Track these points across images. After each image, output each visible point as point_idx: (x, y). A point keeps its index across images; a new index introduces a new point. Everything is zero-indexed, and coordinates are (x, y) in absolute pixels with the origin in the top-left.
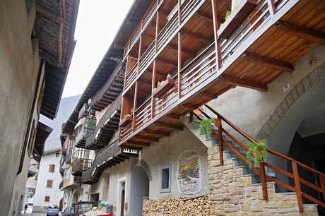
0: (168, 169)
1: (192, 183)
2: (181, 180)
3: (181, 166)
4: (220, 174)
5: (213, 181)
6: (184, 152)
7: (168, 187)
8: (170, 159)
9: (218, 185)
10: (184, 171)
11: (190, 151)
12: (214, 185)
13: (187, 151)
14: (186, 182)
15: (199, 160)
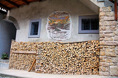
0: (38, 22)
1: (62, 32)
2: (51, 30)
3: (51, 21)
4: (114, 27)
5: (104, 31)
6: (56, 12)
7: (37, 34)
8: (40, 16)
9: (111, 34)
10: (54, 24)
11: (62, 12)
12: (105, 34)
13: (59, 12)
14: (56, 32)
15: (70, 18)
